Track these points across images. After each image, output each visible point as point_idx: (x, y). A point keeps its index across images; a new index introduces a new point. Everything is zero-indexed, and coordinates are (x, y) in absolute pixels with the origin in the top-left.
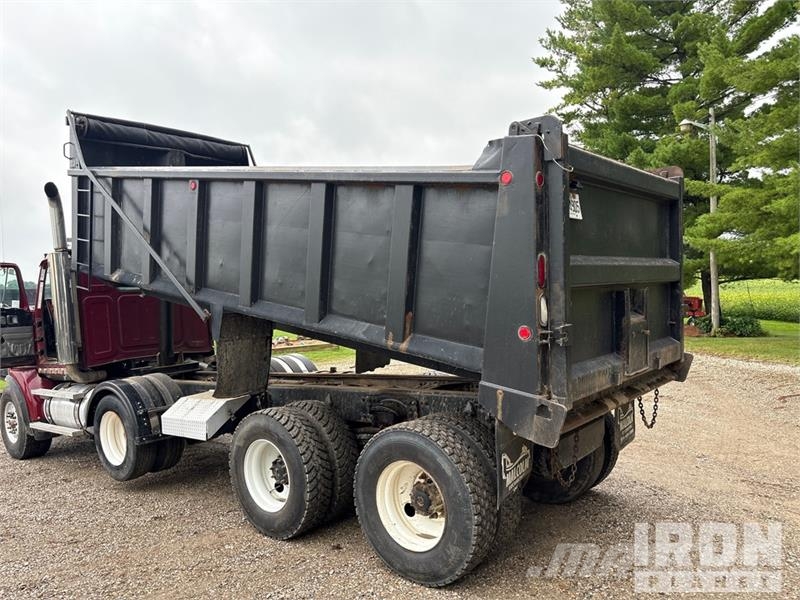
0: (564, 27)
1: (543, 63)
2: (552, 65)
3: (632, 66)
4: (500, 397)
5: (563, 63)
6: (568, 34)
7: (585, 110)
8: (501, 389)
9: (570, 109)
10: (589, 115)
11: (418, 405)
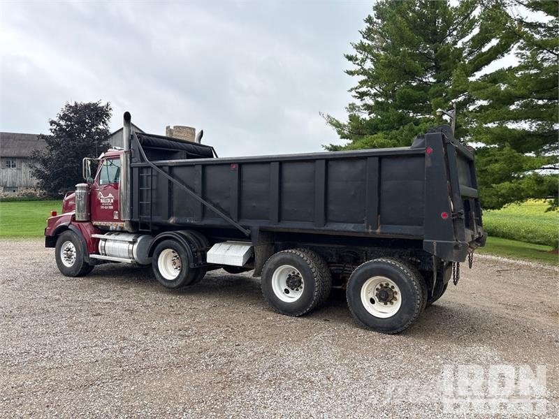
0: (364, 37)
1: (350, 58)
2: (357, 59)
3: (410, 71)
4: (435, 245)
5: (363, 61)
6: (366, 42)
7: (373, 91)
8: (435, 242)
9: (364, 89)
10: (375, 95)
11: (366, 253)
